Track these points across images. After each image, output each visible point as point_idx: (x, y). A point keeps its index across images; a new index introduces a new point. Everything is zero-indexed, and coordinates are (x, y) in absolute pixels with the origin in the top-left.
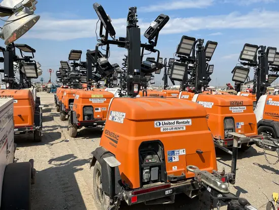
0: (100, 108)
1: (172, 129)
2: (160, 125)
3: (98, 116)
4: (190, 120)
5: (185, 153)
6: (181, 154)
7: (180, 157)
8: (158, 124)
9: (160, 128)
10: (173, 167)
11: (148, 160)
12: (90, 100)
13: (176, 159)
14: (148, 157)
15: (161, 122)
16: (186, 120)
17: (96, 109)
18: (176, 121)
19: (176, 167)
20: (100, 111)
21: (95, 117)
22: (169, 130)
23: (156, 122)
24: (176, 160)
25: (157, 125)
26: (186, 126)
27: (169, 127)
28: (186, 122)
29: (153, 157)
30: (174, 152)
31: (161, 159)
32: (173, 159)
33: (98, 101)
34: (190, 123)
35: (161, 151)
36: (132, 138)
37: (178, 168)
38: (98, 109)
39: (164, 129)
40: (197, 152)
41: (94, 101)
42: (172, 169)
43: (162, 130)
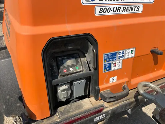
1: (119, 9)
5: (133, 55)
6: (127, 57)
7: (125, 61)
10: (111, 79)
11: (68, 68)
13: (118, 65)
14: (69, 62)
19: (115, 78)
22: (111, 13)
24: (117, 68)
26: (144, 5)
29: (77, 62)
30: (115, 54)
31: (91, 66)
32: (113, 65)
35: (92, 54)
36: (27, 30)
37: (118, 79)
39: (101, 10)
40: (153, 52)
42: (108, 81)
43: (97, 12)
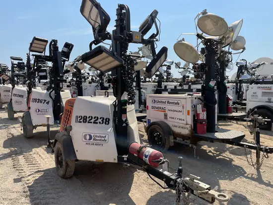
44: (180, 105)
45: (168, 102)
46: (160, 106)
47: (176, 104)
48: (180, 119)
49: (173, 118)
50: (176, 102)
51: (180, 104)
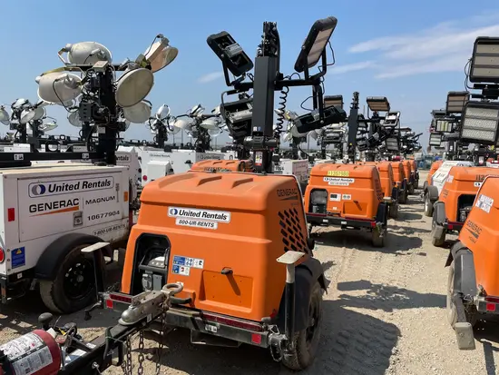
0: (339, 195)
1: (194, 223)
2: (176, 213)
3: (335, 208)
4: (227, 214)
5: (201, 267)
6: (195, 266)
7: (193, 270)
8: (174, 212)
9: (175, 219)
12: (325, 179)
13: (185, 271)
15: (179, 209)
16: (220, 213)
17: (333, 196)
18: (202, 211)
20: (338, 199)
21: (328, 209)
22: (188, 225)
23: (170, 208)
24: (184, 273)
25: (171, 212)
26: (219, 223)
27: (189, 219)
28: (220, 217)
30: (184, 259)
32: (181, 270)
33: (339, 182)
34: (228, 219)
38: (336, 196)
39: (181, 222)
41: (331, 182)
43: (177, 222)
44: (111, 185)
45: (86, 185)
46: (59, 199)
47: (104, 184)
48: (111, 214)
49: (97, 217)
50: (103, 180)
51: (111, 183)
